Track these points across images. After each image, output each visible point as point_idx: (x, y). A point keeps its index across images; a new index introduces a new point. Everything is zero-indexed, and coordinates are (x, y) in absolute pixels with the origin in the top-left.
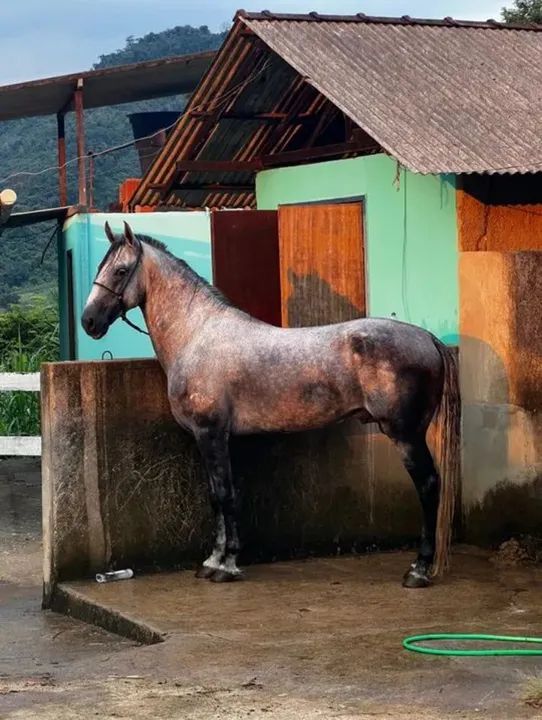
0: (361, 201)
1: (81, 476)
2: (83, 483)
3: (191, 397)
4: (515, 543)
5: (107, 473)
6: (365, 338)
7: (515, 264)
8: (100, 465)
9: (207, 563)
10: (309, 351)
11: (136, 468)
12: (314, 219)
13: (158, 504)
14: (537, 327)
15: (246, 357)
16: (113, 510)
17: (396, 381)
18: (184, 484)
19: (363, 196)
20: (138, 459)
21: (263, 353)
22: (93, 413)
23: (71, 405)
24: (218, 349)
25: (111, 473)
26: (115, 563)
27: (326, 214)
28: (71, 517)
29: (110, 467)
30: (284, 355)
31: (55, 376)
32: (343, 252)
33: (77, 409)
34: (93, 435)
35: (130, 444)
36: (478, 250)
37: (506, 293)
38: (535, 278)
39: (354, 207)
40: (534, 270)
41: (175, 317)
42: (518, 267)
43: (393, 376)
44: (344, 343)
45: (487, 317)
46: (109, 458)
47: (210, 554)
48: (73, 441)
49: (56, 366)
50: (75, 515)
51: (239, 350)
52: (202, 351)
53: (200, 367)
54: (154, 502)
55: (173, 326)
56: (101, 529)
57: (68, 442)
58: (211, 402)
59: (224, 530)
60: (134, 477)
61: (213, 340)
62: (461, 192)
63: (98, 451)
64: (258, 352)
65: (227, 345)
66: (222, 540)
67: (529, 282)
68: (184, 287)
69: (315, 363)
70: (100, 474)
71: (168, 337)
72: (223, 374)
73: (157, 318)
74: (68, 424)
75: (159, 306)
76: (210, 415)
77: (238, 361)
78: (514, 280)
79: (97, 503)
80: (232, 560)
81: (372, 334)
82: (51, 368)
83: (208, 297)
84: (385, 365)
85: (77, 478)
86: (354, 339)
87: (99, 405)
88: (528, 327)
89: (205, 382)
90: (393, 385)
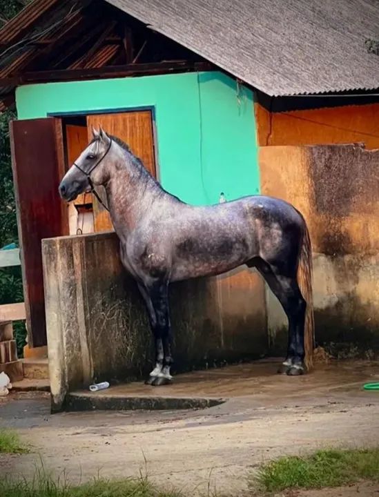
0: (151, 110)
1: (76, 317)
2: (77, 322)
3: (149, 256)
4: (322, 348)
5: (88, 315)
6: (262, 208)
7: (313, 154)
8: (85, 309)
9: (153, 373)
10: (226, 220)
11: (103, 311)
12: (115, 125)
13: (115, 336)
14: (334, 197)
15: (185, 227)
16: (93, 341)
17: (283, 236)
18: (127, 321)
19: (153, 107)
20: (103, 304)
21: (196, 224)
22: (80, 273)
23: (69, 267)
24: (165, 222)
25: (91, 314)
26: (96, 379)
27: (124, 120)
28: (73, 346)
29: (90, 311)
30: (210, 224)
31: (60, 248)
32: (138, 149)
33: (72, 270)
34: (81, 288)
35: (99, 294)
36: (267, 145)
37: (305, 174)
38: (331, 163)
39: (145, 115)
40: (330, 158)
41: (134, 198)
42: (316, 155)
43: (280, 232)
44: (247, 213)
45: (288, 193)
46: (89, 305)
47: (155, 366)
48: (71, 294)
49: (61, 241)
50: (75, 345)
51: (179, 223)
52: (153, 224)
53: (155, 236)
54: (113, 335)
55: (133, 204)
56: (88, 355)
57: (69, 294)
58: (163, 259)
59: (162, 350)
60: (102, 317)
61: (161, 217)
62: (256, 104)
63: (84, 299)
64: (193, 223)
65: (170, 220)
66: (161, 357)
67: (326, 166)
68: (140, 177)
69: (232, 227)
70: (85, 315)
71: (130, 212)
72: (171, 240)
73: (122, 197)
74: (68, 281)
75: (124, 188)
76: (161, 269)
77: (180, 231)
78: (312, 165)
79: (85, 337)
80: (167, 370)
81: (266, 206)
82: (58, 242)
83: (154, 186)
84: (276, 225)
85: (74, 318)
86: (255, 209)
87: (83, 267)
88: (326, 198)
89: (158, 245)
90: (281, 239)
